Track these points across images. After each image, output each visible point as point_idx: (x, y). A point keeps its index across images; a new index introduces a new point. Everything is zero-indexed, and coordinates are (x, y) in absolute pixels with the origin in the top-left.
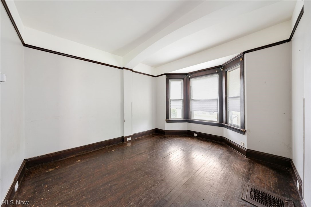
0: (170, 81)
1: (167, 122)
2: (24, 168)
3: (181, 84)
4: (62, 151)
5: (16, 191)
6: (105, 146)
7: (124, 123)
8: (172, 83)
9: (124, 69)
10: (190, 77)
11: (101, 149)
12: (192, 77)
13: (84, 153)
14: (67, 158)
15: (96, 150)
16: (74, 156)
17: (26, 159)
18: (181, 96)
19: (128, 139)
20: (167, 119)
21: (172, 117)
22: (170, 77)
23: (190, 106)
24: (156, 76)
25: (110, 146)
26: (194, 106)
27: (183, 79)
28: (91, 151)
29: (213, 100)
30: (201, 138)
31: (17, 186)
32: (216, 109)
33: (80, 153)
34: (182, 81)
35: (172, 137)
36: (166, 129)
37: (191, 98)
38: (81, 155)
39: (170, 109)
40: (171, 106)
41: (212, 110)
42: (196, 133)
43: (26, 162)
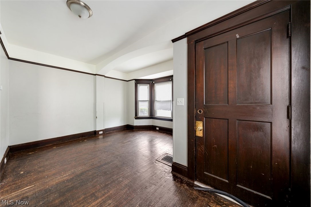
0: (138, 85)
1: (135, 119)
2: (8, 152)
3: (148, 88)
4: (40, 141)
5: (5, 163)
6: (79, 137)
7: (96, 119)
8: (140, 87)
9: (97, 76)
10: (154, 82)
11: (75, 140)
12: (156, 83)
13: (60, 143)
14: (45, 146)
15: (71, 141)
16: (51, 145)
17: (9, 146)
18: (147, 98)
19: (100, 132)
20: (135, 116)
21: (140, 115)
22: (138, 82)
23: (155, 105)
24: (127, 80)
25: (83, 138)
26: (157, 105)
27: (149, 84)
28: (66, 142)
29: (168, 101)
30: (161, 131)
31: (5, 161)
32: (170, 108)
33: (56, 143)
34: (148, 85)
35: (139, 131)
36: (135, 125)
37: (155, 100)
38: (57, 144)
39: (139, 108)
40: (139, 106)
41: (168, 109)
42: (158, 127)
43: (10, 148)
